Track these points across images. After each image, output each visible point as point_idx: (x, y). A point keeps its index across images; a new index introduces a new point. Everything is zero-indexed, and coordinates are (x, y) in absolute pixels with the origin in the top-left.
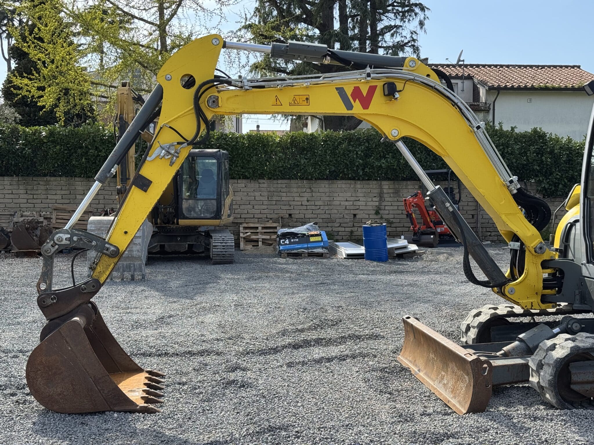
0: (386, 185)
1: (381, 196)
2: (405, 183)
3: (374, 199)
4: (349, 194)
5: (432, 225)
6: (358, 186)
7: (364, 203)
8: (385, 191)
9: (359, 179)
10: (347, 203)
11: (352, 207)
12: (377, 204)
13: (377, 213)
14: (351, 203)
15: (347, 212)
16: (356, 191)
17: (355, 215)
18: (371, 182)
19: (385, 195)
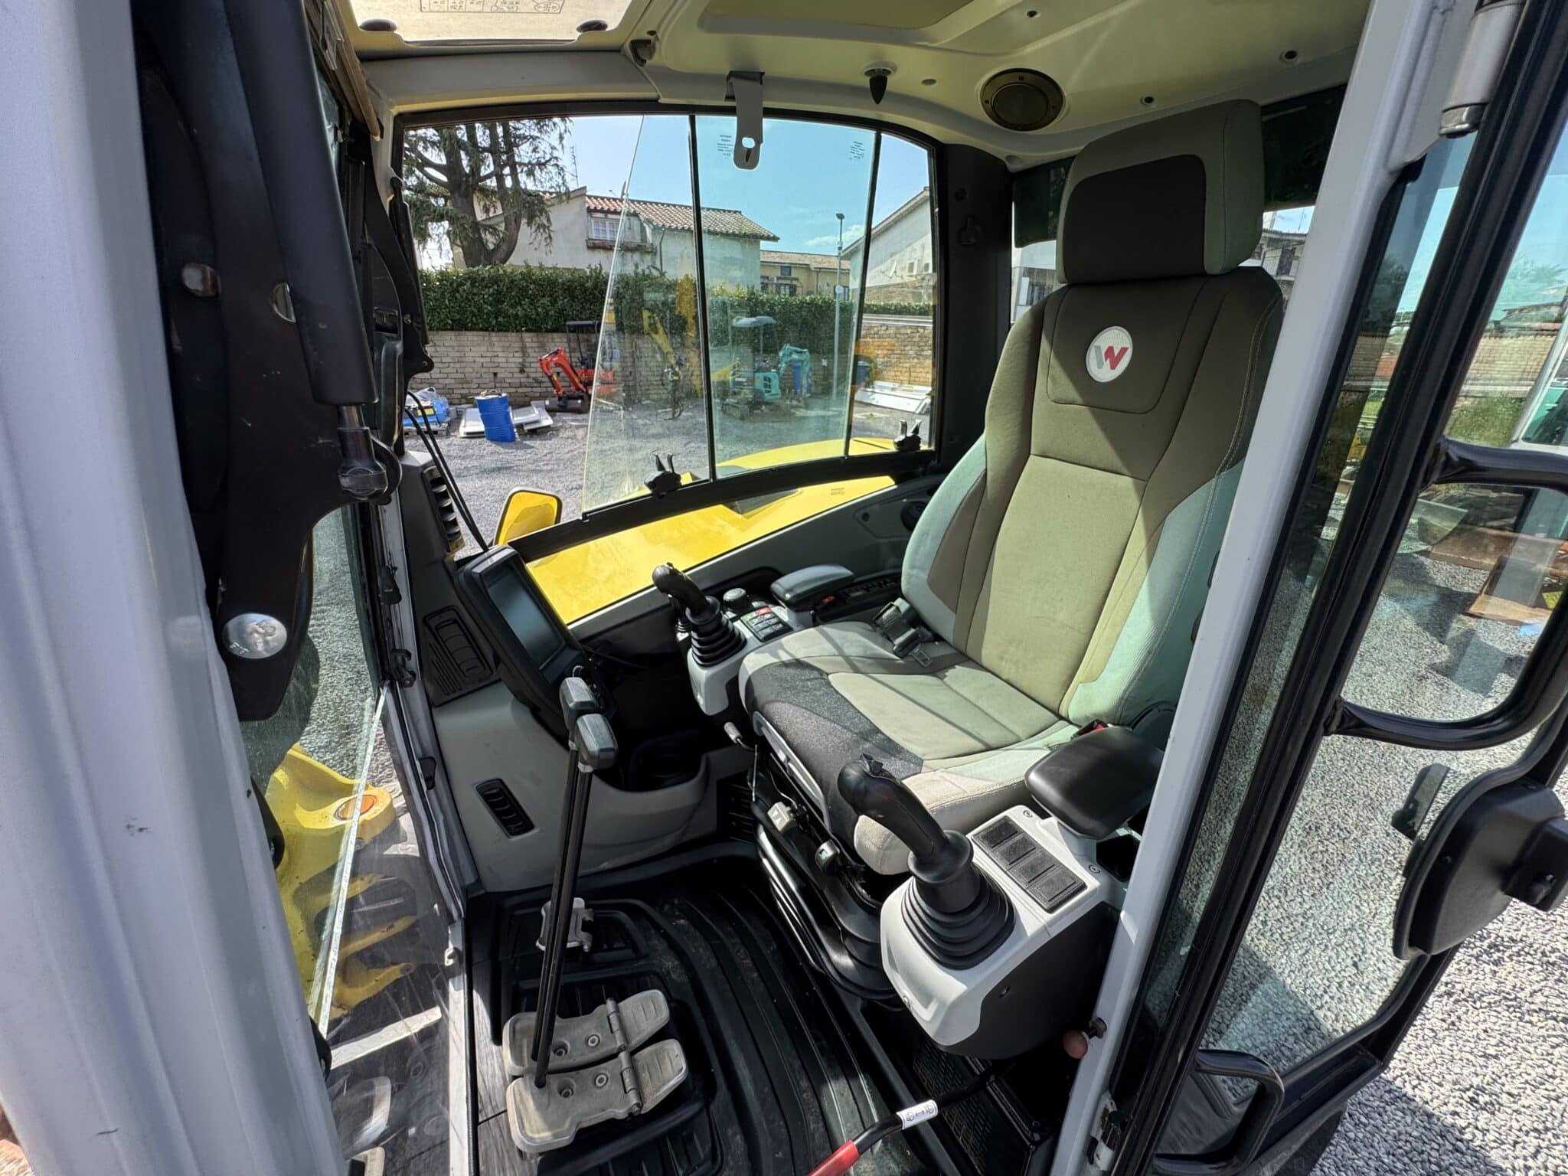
0: (528, 337)
1: (523, 350)
2: (550, 335)
3: (516, 355)
4: (484, 349)
5: (581, 386)
6: (494, 339)
7: (504, 360)
8: (528, 345)
9: (493, 330)
10: (483, 360)
11: (490, 365)
12: (521, 360)
13: (522, 371)
14: (488, 360)
15: (484, 370)
16: (492, 345)
17: (495, 374)
18: (509, 334)
19: (529, 350)
